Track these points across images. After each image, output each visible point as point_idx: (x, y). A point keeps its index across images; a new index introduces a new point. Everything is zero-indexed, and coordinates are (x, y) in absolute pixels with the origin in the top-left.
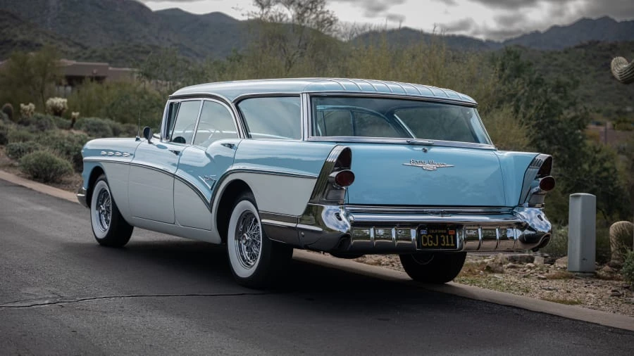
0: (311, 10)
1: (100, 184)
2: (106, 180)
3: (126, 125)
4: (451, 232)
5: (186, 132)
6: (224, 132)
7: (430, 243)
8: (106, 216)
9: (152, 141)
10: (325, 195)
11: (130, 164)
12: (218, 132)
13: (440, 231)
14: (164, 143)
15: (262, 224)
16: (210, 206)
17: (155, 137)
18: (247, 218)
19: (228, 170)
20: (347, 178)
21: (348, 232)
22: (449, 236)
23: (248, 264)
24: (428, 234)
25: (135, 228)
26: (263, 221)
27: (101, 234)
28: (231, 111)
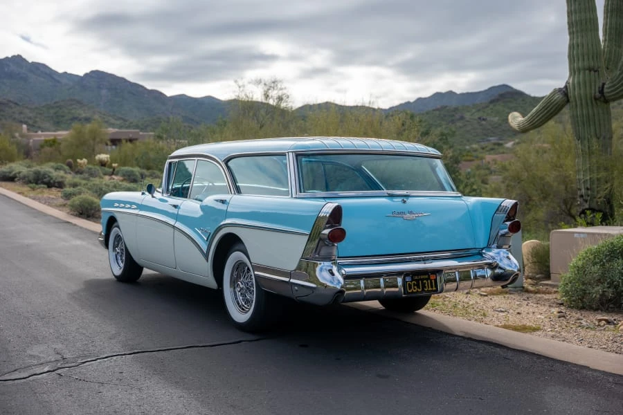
0: (273, 88)
1: (114, 231)
2: (118, 227)
3: (150, 171)
4: (433, 277)
5: (184, 185)
6: (215, 184)
7: (415, 289)
8: (121, 256)
9: (154, 195)
10: (318, 251)
11: (137, 215)
12: (211, 184)
13: (422, 277)
14: (165, 197)
15: (255, 275)
16: (206, 256)
17: (157, 191)
18: (240, 267)
19: (222, 223)
20: (338, 236)
21: (342, 287)
22: (431, 281)
23: (243, 309)
24: (413, 280)
25: (144, 269)
26: (256, 273)
27: (118, 271)
28: (222, 170)
